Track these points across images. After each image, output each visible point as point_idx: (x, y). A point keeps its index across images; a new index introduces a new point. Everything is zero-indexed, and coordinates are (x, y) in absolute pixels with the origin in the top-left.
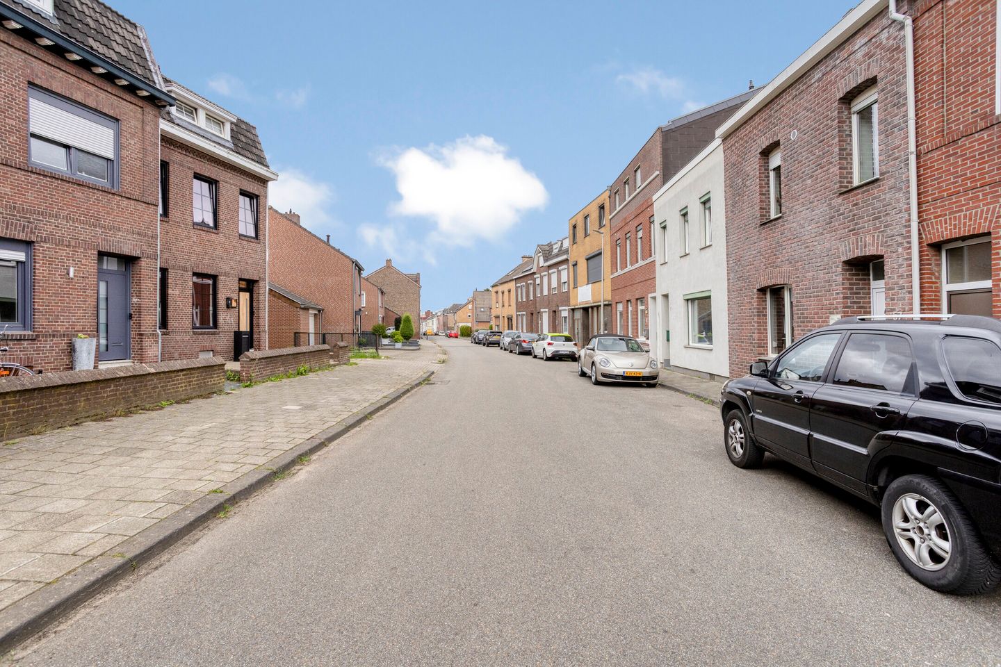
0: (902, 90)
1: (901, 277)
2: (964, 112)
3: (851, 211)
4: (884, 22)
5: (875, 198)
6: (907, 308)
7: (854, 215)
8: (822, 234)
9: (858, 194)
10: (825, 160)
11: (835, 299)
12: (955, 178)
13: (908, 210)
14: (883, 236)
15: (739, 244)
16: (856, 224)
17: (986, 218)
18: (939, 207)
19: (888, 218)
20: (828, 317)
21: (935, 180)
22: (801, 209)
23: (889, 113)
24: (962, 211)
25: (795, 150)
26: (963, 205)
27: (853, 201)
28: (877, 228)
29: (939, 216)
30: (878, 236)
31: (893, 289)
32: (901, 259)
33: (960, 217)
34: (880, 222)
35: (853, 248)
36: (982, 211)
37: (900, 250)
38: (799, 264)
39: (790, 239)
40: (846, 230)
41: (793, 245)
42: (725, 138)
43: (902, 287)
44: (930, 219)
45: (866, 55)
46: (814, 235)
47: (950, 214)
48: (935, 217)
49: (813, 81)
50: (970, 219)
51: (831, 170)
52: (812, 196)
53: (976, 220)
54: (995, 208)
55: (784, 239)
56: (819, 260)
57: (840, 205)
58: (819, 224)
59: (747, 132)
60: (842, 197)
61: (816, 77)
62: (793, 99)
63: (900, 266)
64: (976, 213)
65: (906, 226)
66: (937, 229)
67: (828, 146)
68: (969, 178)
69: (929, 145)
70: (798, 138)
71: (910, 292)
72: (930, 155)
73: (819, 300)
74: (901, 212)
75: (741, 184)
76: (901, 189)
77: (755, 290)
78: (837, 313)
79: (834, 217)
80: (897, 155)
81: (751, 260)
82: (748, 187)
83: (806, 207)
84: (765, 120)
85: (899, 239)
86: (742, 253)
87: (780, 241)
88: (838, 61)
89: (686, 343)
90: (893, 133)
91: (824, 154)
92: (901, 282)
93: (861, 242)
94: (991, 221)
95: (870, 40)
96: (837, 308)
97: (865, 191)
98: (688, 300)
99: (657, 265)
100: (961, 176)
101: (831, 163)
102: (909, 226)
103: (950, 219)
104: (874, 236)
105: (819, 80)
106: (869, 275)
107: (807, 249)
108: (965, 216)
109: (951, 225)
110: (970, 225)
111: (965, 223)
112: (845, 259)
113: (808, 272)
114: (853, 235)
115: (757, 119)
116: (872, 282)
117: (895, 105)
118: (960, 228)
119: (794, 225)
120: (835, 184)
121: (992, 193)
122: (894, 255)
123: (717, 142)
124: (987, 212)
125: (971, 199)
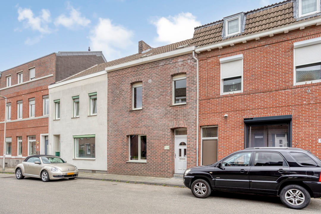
0: (195, 80)
1: (193, 135)
2: (212, 92)
3: (175, 112)
4: (189, 57)
5: (185, 110)
6: (194, 144)
7: (176, 114)
8: (162, 118)
9: (178, 107)
10: (164, 93)
11: (167, 140)
12: (209, 109)
13: (196, 115)
14: (187, 122)
15: (116, 117)
16: (177, 117)
17: (217, 121)
18: (204, 116)
19: (189, 117)
20: (164, 147)
21: (203, 108)
22: (152, 108)
23: (190, 85)
24: (211, 118)
25: (150, 87)
26: (211, 117)
27: (176, 109)
28: (185, 119)
29: (204, 119)
30: (185, 122)
31: (190, 138)
32: (193, 130)
33: (210, 120)
34: (186, 118)
35: (175, 125)
36: (216, 119)
37: (193, 127)
38: (150, 127)
39: (146, 118)
40: (173, 118)
41: (147, 121)
42: (109, 72)
43: (193, 138)
44: (201, 119)
45: (182, 64)
46: (158, 118)
47: (207, 118)
48: (203, 119)
49: (160, 65)
50: (213, 121)
51: (167, 98)
52: (158, 105)
53: (214, 121)
54: (219, 119)
55: (143, 118)
56: (160, 127)
57: (171, 110)
58: (161, 115)
59: (123, 73)
60: (171, 107)
61: (161, 64)
62: (150, 68)
63: (193, 132)
64: (214, 119)
65: (195, 120)
66: (203, 122)
67: (166, 89)
68: (213, 110)
69: (202, 98)
70: (152, 83)
71: (196, 140)
72: (202, 101)
73: (160, 141)
74: (193, 115)
75: (119, 93)
76: (193, 109)
77: (126, 136)
78: (167, 145)
79: (167, 113)
80: (192, 98)
81: (124, 124)
82: (123, 95)
83: (155, 108)
84: (134, 71)
85: (193, 124)
86: (118, 120)
87: (141, 118)
88: (171, 63)
89: (73, 158)
90: (191, 91)
91: (164, 91)
92: (193, 136)
93: (178, 123)
94: (218, 122)
95: (184, 61)
96: (167, 144)
97: (181, 107)
98: (75, 138)
99: (50, 120)
100: (211, 109)
101: (167, 95)
102: (196, 120)
103: (207, 120)
104: (183, 122)
105: (162, 66)
106: (174, 133)
107: (154, 123)
108: (211, 120)
109: (207, 121)
110: (213, 122)
111: (211, 122)
112: (172, 128)
113: (155, 131)
114: (175, 120)
115: (130, 70)
116: (175, 135)
117: (192, 83)
118: (210, 123)
119: (149, 113)
120: (168, 102)
121: (219, 115)
122: (191, 128)
123: (104, 72)
124: (217, 119)
125: (213, 115)
